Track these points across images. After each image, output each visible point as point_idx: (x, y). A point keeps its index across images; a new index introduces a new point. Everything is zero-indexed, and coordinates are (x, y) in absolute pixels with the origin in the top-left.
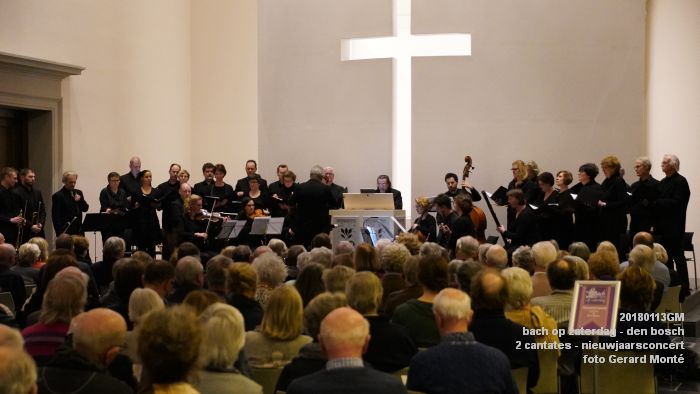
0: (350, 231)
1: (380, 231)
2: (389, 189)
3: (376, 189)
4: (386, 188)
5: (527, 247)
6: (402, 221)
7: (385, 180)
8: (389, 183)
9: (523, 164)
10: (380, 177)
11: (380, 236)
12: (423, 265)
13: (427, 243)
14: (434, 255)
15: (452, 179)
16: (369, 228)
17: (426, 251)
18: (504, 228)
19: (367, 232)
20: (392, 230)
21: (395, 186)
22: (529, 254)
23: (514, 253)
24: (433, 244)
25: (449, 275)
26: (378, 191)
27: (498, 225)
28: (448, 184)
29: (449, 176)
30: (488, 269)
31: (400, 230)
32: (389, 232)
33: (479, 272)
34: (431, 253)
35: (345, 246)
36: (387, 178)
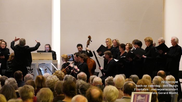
0: (32, 69)
1: (46, 70)
2: (50, 51)
3: (44, 50)
4: (48, 50)
5: (112, 77)
6: (56, 65)
7: (48, 46)
8: (50, 47)
9: (111, 40)
10: (46, 45)
11: (46, 72)
12: (65, 85)
13: (67, 75)
14: (69, 81)
15: (80, 47)
16: (41, 68)
17: (66, 79)
18: (102, 68)
19: (40, 70)
20: (51, 69)
21: (53, 49)
22: (112, 80)
23: (106, 80)
24: (70, 76)
25: (76, 90)
26: (45, 51)
27: (100, 66)
28: (79, 49)
29: (79, 45)
30: (93, 87)
31: (55, 69)
32: (50, 70)
33: (89, 89)
34: (68, 80)
35: (29, 76)
36: (49, 45)
